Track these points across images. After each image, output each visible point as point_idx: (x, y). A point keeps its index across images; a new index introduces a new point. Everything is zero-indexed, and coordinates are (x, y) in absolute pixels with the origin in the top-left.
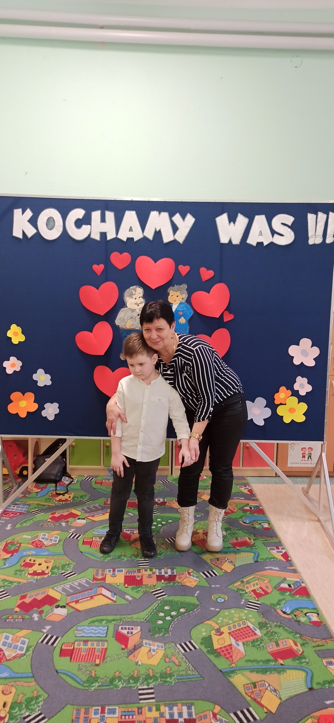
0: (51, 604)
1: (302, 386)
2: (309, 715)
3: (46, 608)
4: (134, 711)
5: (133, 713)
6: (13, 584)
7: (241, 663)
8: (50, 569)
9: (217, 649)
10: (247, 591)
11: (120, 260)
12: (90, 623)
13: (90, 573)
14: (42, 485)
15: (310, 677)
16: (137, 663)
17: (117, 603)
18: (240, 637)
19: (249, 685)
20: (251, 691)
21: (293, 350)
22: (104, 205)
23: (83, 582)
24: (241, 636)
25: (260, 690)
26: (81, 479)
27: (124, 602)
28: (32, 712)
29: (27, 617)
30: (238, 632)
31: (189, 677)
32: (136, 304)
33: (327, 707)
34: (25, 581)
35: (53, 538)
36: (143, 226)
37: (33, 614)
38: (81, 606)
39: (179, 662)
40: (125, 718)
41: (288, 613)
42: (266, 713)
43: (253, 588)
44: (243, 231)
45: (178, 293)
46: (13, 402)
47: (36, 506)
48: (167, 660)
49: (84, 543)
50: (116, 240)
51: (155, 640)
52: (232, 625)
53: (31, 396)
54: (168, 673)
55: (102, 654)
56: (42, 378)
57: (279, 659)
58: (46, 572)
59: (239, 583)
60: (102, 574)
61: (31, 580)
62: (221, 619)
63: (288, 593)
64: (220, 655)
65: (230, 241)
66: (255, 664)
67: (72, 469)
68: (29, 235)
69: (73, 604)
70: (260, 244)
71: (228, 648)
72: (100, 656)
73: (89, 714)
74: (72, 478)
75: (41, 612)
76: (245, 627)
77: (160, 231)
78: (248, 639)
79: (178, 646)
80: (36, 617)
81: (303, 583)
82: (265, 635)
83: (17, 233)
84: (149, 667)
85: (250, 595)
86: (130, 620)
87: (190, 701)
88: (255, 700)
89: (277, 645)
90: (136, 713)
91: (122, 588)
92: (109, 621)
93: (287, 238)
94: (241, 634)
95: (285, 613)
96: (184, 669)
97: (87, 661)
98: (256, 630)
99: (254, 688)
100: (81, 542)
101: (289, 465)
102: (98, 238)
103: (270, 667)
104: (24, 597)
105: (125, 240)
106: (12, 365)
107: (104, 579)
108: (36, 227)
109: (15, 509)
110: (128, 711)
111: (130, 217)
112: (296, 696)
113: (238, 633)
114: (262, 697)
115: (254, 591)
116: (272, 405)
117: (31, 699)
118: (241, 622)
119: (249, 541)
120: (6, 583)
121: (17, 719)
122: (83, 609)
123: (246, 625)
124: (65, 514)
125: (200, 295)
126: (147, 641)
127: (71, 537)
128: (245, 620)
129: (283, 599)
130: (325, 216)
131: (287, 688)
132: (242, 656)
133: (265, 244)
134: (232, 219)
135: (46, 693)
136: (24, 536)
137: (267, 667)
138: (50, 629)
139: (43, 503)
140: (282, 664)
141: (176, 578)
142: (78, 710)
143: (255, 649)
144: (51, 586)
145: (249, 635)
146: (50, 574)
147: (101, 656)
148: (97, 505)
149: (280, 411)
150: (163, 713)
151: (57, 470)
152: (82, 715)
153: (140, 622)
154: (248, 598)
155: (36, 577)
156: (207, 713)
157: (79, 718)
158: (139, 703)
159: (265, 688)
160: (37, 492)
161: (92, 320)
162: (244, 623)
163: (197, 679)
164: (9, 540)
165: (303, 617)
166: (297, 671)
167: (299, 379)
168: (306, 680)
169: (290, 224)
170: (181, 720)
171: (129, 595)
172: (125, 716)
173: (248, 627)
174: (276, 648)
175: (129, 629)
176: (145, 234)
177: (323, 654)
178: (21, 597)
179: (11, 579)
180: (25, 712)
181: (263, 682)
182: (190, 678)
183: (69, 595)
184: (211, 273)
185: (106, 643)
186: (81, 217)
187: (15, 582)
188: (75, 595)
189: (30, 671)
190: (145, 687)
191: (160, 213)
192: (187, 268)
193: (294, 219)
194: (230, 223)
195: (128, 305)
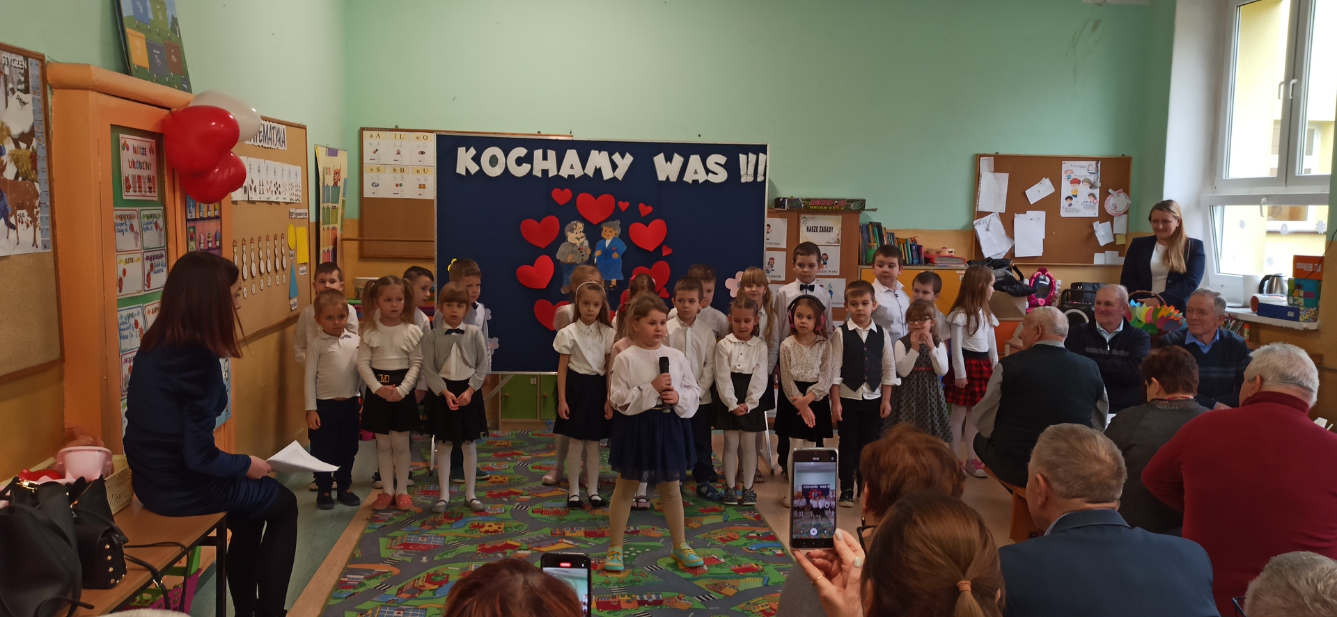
11: (561, 196)
22: (546, 144)
32: (577, 238)
36: (584, 166)
44: (679, 169)
50: (558, 177)
65: (668, 178)
68: (473, 172)
70: (696, 182)
77: (600, 169)
83: (461, 170)
93: (721, 176)
102: (539, 175)
105: (566, 177)
108: (479, 163)
111: (572, 156)
125: (637, 228)
130: (755, 157)
133: (701, 181)
134: (669, 159)
161: (531, 255)
169: (723, 163)
176: (586, 171)
184: (650, 209)
186: (522, 155)
191: (600, 152)
192: (627, 204)
193: (726, 159)
194: (666, 162)
195: (569, 239)
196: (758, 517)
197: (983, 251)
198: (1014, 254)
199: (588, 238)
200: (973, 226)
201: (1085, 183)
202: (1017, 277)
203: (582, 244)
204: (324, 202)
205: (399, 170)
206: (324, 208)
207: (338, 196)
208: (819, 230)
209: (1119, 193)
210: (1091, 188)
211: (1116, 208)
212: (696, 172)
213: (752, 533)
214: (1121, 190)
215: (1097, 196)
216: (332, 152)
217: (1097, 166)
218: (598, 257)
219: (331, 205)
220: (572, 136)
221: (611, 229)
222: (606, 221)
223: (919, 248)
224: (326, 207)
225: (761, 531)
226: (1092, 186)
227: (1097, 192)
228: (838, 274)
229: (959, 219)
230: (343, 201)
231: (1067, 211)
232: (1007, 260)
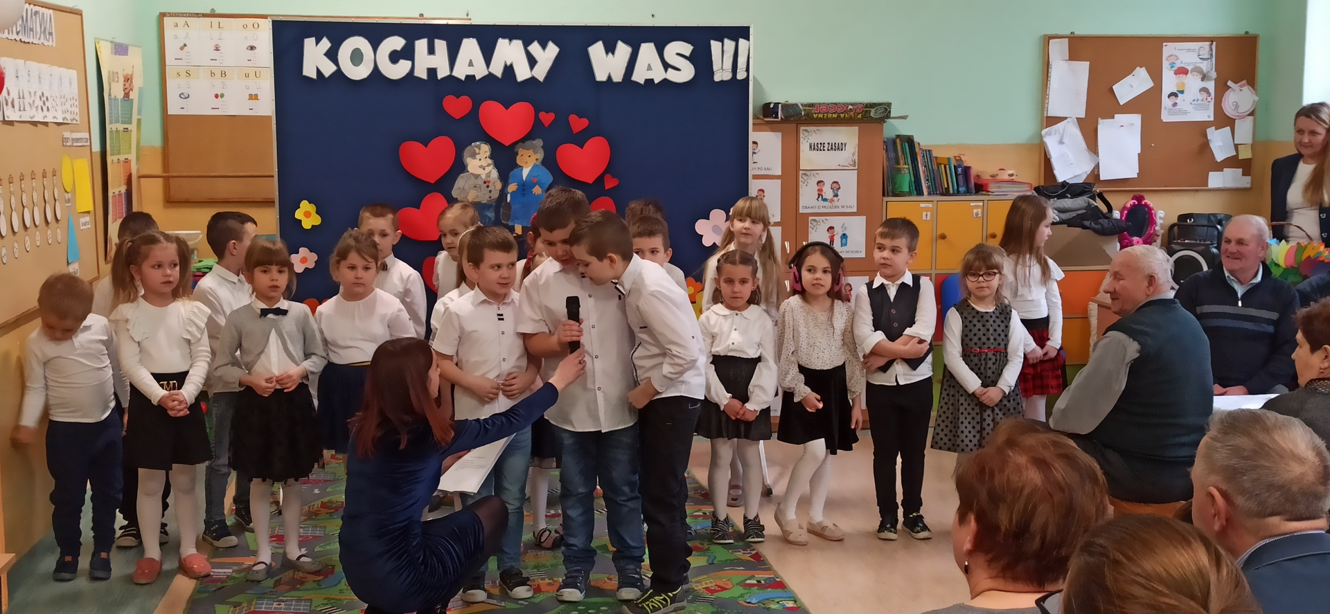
11: (457, 106)
21: (701, 227)
22: (432, 32)
32: (481, 167)
36: (488, 61)
44: (626, 65)
50: (451, 78)
65: (610, 77)
68: (327, 73)
70: (649, 82)
77: (511, 65)
83: (309, 71)
93: (685, 73)
102: (424, 76)
105: (463, 78)
106: (303, 260)
108: (336, 62)
111: (470, 48)
125: (568, 149)
133: (656, 82)
134: (610, 49)
161: (419, 190)
169: (688, 54)
176: (490, 70)
184: (585, 122)
186: (399, 49)
191: (510, 40)
192: (551, 116)
193: (692, 47)
194: (607, 53)
195: (469, 168)
196: (757, 557)
197: (1056, 172)
198: (1098, 176)
199: (497, 166)
200: (1041, 137)
201: (1195, 73)
202: (1104, 209)
203: (488, 175)
204: (111, 123)
205: (218, 74)
206: (111, 132)
207: (131, 113)
208: (826, 148)
209: (1241, 86)
210: (1203, 80)
211: (1237, 106)
212: (649, 68)
213: (749, 579)
214: (1245, 82)
215: (1212, 91)
216: (120, 49)
217: (1211, 49)
218: (513, 193)
219: (121, 127)
220: (470, 19)
221: (530, 152)
222: (523, 140)
223: (967, 170)
224: (114, 129)
225: (762, 576)
226: (1204, 77)
227: (1211, 85)
228: (855, 210)
229: (1021, 129)
230: (139, 121)
231: (1170, 113)
232: (1089, 184)
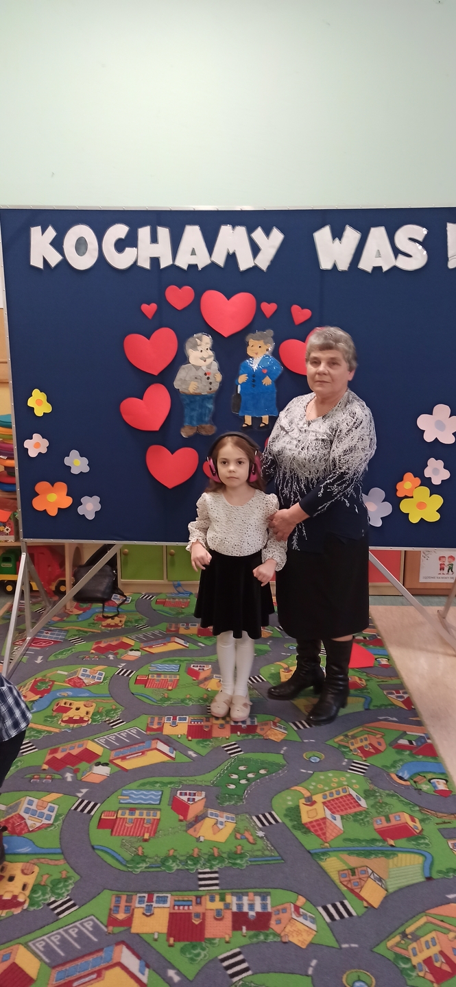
0: (89, 761)
1: (436, 471)
2: (424, 912)
3: (83, 766)
4: (191, 901)
5: (189, 903)
6: (41, 735)
7: (338, 843)
8: (90, 716)
9: (306, 824)
10: (352, 748)
11: (179, 297)
12: (139, 786)
13: (142, 722)
14: (85, 606)
15: (430, 863)
16: (198, 839)
17: (177, 761)
18: (338, 809)
19: (346, 872)
20: (347, 879)
21: (423, 422)
22: (155, 218)
23: (133, 732)
24: (339, 807)
25: (360, 879)
26: (137, 597)
27: (186, 759)
28: (59, 898)
29: (57, 776)
30: (337, 802)
31: (266, 859)
33: (449, 902)
34: (57, 730)
35: (97, 675)
36: (210, 250)
37: (65, 773)
38: (129, 764)
39: (254, 840)
40: (179, 909)
41: (405, 778)
42: (366, 907)
43: (360, 744)
44: (353, 251)
45: (261, 343)
46: (38, 495)
47: (76, 633)
48: (238, 836)
49: (137, 682)
50: (173, 267)
51: (223, 810)
52: (327, 793)
53: (62, 487)
54: (239, 852)
55: (152, 827)
56: (77, 463)
57: (388, 839)
58: (86, 719)
59: (342, 737)
60: (159, 723)
61: (66, 730)
62: (314, 784)
63: (408, 752)
64: (310, 831)
65: (335, 266)
66: (355, 844)
67: (125, 584)
68: (53, 263)
69: (118, 762)
70: (377, 269)
71: (321, 822)
72: (150, 828)
73: (131, 902)
74: (125, 596)
75: (76, 771)
76: (345, 796)
77: (234, 254)
78: (349, 811)
79: (255, 818)
80: (69, 776)
81: (429, 739)
82: (373, 806)
83: (36, 261)
84: (214, 844)
85: (355, 753)
86: (193, 783)
87: (265, 890)
88: (352, 891)
89: (388, 820)
90: (194, 903)
91: (184, 741)
92: (165, 784)
93: (417, 259)
94: (339, 805)
95: (401, 778)
96: (260, 848)
97: (133, 835)
98: (360, 800)
99: (353, 875)
100: (132, 681)
101: (422, 580)
102: (147, 265)
103: (376, 848)
104: (55, 751)
105: (185, 267)
106: (36, 445)
107: (161, 729)
108: (60, 250)
109: (47, 636)
110: (183, 901)
111: (193, 235)
112: (408, 886)
113: (336, 804)
114: (362, 888)
115: (361, 748)
116: (393, 498)
117: (59, 881)
118: (340, 789)
119: (359, 682)
120: (33, 733)
121: (40, 906)
122: (131, 768)
123: (348, 793)
124: (114, 643)
125: (291, 344)
126: (213, 811)
127: (120, 674)
128: (346, 787)
129: (401, 760)
131: (397, 877)
132: (339, 834)
133: (385, 269)
134: (337, 234)
135: (78, 874)
136: (59, 672)
137: (372, 848)
138: (86, 792)
139: (86, 629)
140: (392, 846)
141: (256, 729)
142: (118, 897)
143: (357, 825)
144: (92, 737)
145: (351, 806)
146: (89, 722)
147: (151, 830)
148: (157, 632)
149: (405, 506)
150: (229, 904)
151: (105, 584)
152: (123, 903)
153: (206, 785)
154: (353, 757)
155: (71, 725)
156: (285, 905)
157: (119, 907)
158: (199, 890)
159: (366, 875)
160: (78, 615)
161: (142, 382)
162: (344, 790)
163: (277, 862)
164: (39, 676)
165: (426, 784)
166: (413, 855)
167: (432, 461)
168: (424, 866)
169: (421, 239)
170: (252, 913)
171: (192, 750)
172: (179, 906)
173: (350, 795)
174: (385, 824)
175: (190, 794)
176: (214, 259)
177: (448, 834)
178: (51, 750)
179: (40, 727)
180: (50, 898)
181: (365, 868)
182: (267, 861)
183: (113, 748)
184: (307, 313)
185: (159, 813)
186: (123, 237)
187: (44, 732)
188: (122, 750)
189: (59, 846)
190: (208, 870)
191: (234, 227)
192: (273, 307)
193: (426, 231)
194: (334, 238)
195: (191, 360)
199: (217, 358)
203: (209, 367)
218: (242, 385)
